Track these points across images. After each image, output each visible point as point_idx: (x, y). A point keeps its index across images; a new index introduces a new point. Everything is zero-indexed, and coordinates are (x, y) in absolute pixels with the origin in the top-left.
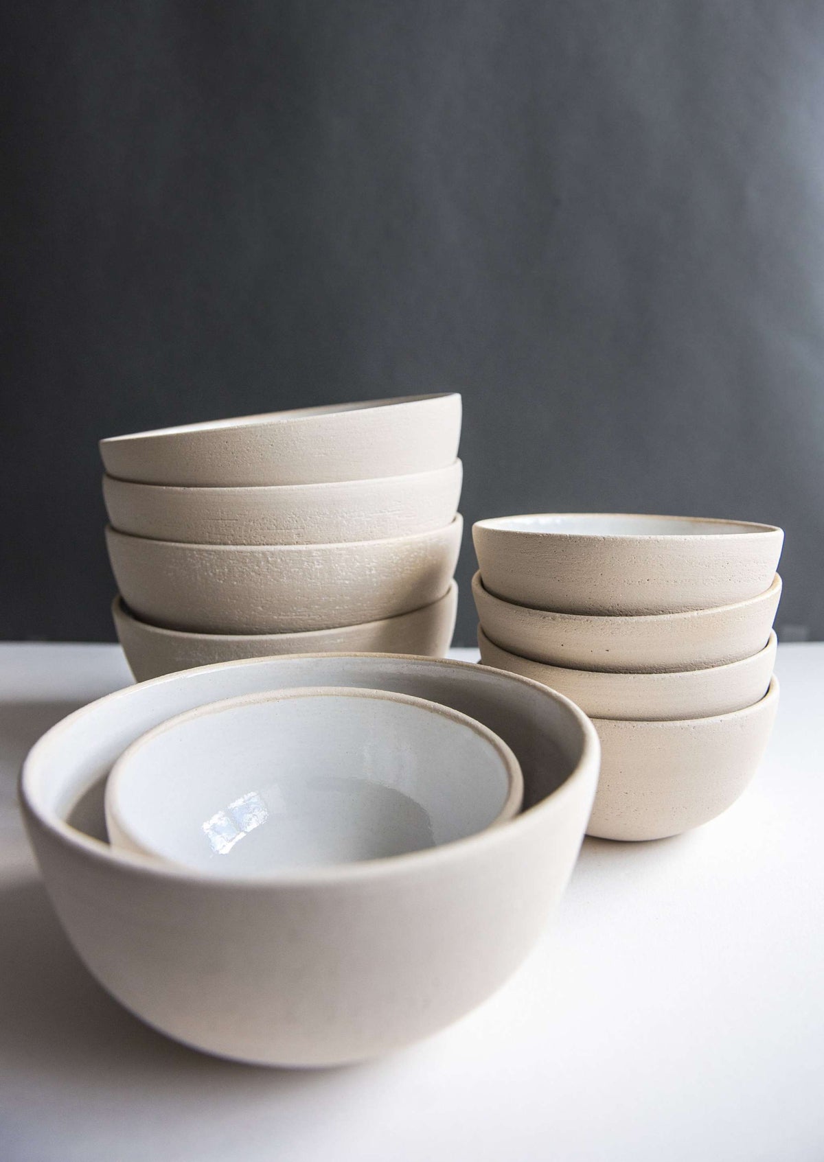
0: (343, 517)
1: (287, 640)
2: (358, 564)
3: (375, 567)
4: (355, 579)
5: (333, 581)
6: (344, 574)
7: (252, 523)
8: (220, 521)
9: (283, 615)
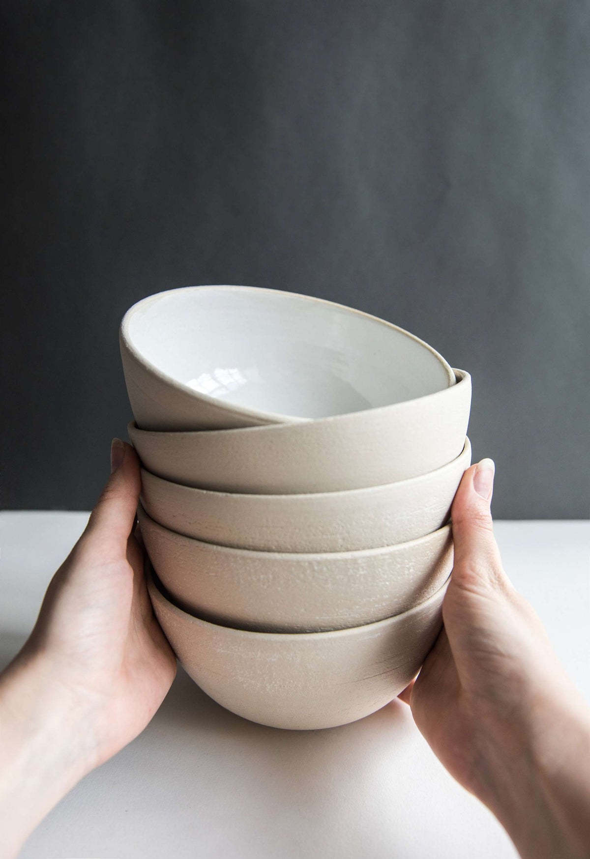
0: (387, 519)
1: (329, 639)
2: (399, 566)
3: (413, 566)
4: (395, 580)
5: (375, 584)
6: (386, 576)
7: (297, 531)
8: (265, 529)
9: (325, 616)
